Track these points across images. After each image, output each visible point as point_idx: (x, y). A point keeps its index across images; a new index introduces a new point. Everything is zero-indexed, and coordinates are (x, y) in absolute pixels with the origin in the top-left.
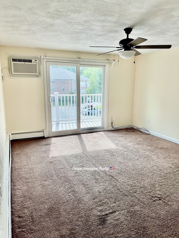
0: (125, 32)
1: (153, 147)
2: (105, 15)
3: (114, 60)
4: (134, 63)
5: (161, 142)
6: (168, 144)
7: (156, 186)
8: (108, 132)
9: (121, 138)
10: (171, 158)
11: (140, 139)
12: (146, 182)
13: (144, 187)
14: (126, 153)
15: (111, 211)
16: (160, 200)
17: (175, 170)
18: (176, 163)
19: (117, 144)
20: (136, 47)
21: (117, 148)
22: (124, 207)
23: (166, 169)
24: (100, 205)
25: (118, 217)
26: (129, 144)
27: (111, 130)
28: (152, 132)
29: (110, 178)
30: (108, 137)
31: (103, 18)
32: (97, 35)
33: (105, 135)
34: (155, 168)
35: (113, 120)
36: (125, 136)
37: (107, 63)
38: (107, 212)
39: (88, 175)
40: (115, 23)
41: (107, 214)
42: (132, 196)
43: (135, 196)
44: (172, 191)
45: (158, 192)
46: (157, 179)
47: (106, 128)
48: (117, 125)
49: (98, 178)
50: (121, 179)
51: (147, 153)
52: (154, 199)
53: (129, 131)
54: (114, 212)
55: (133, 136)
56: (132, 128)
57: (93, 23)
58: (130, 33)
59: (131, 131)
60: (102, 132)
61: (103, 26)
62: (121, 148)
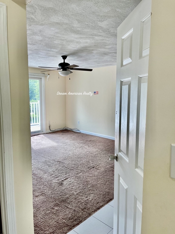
0: (62, 58)
1: (84, 141)
2: (51, 48)
3: (49, 74)
4: (70, 79)
5: (90, 137)
6: (94, 138)
7: (90, 162)
8: (47, 134)
9: (59, 138)
10: (97, 145)
11: (74, 137)
12: (84, 161)
13: (83, 164)
14: (66, 147)
15: (65, 179)
16: (93, 168)
17: (100, 152)
18: (100, 148)
19: (57, 142)
20: (70, 69)
21: (58, 144)
22: (73, 175)
23: (95, 152)
24: (57, 178)
25: (70, 181)
26: (67, 141)
27: (49, 132)
28: (82, 131)
29: (59, 162)
30: (48, 138)
31: (49, 49)
32: (40, 57)
33: (45, 137)
34: (87, 153)
35: (50, 124)
36: (62, 135)
37: (43, 76)
38: (63, 180)
39: (41, 164)
40: (56, 52)
41: (62, 181)
42: (76, 169)
43: (78, 169)
44: (99, 163)
45: (92, 165)
46: (90, 158)
47: (45, 132)
48: (53, 129)
49: (50, 164)
50: (67, 162)
51: (81, 145)
52: (90, 168)
53: (64, 132)
54: (67, 179)
55: (69, 135)
56: (66, 129)
57: (41, 51)
58: (65, 59)
59: (66, 132)
60: (42, 135)
61: (47, 53)
62: (61, 144)
